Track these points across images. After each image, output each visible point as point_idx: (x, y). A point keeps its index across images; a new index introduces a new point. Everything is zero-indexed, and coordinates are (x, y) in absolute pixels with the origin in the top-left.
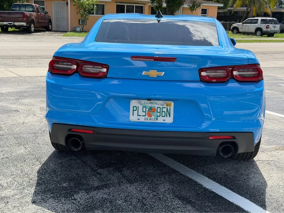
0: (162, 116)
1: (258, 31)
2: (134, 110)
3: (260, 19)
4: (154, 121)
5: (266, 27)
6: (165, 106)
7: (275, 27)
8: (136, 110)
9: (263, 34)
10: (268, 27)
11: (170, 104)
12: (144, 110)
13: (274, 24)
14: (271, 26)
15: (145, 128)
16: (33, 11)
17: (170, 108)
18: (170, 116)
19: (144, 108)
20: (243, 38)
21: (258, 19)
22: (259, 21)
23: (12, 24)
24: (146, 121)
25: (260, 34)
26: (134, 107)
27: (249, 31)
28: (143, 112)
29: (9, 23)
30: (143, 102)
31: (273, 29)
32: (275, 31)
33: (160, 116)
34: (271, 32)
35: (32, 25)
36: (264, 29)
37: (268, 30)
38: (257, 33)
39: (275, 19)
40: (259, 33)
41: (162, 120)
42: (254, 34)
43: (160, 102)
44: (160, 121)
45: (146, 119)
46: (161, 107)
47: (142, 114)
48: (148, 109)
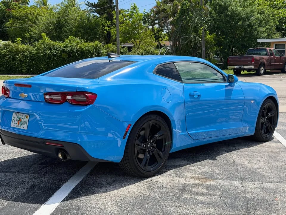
2: (13, 120)
16: (266, 55)
18: (26, 125)
19: (17, 118)
23: (241, 67)
26: (14, 117)
29: (239, 67)
33: (22, 125)
35: (262, 68)
43: (24, 115)
44: (22, 128)
45: (17, 126)
46: (24, 118)
47: (16, 122)
48: (18, 119)
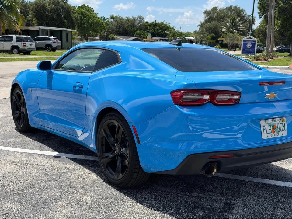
0: (281, 131)
1: (14, 49)
2: (264, 129)
3: (14, 36)
4: (277, 136)
5: (22, 44)
6: (281, 122)
7: (31, 45)
8: (265, 129)
9: (20, 52)
10: (25, 45)
11: (284, 120)
12: (270, 129)
13: (30, 42)
14: (27, 44)
15: (268, 143)
17: (284, 123)
18: (285, 130)
19: (270, 126)
20: (4, 56)
21: (12, 37)
22: (14, 39)
24: (273, 137)
25: (17, 52)
26: (263, 126)
27: (4, 49)
28: (270, 130)
30: (268, 121)
31: (29, 47)
32: (32, 49)
33: (279, 131)
34: (28, 50)
36: (21, 47)
37: (25, 48)
38: (14, 51)
39: (29, 37)
40: (15, 51)
41: (281, 134)
42: (11, 52)
43: (278, 119)
44: (280, 135)
45: (272, 135)
46: (279, 123)
47: (269, 131)
48: (272, 127)
